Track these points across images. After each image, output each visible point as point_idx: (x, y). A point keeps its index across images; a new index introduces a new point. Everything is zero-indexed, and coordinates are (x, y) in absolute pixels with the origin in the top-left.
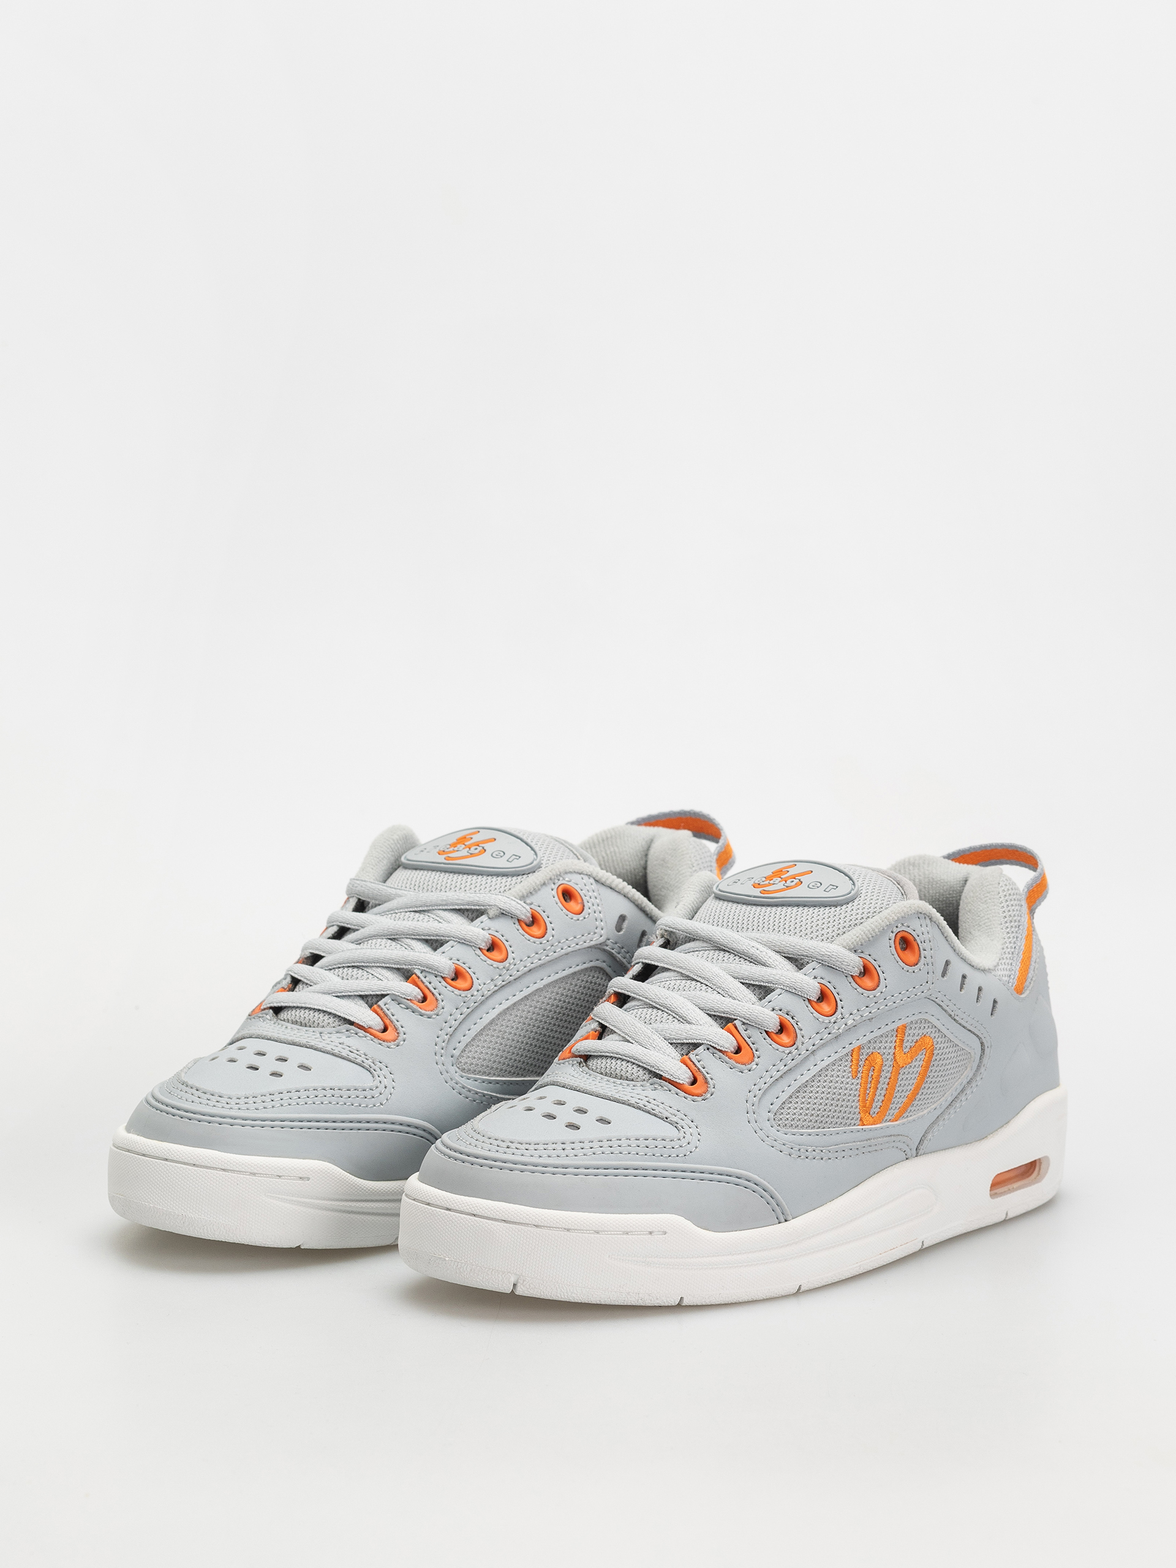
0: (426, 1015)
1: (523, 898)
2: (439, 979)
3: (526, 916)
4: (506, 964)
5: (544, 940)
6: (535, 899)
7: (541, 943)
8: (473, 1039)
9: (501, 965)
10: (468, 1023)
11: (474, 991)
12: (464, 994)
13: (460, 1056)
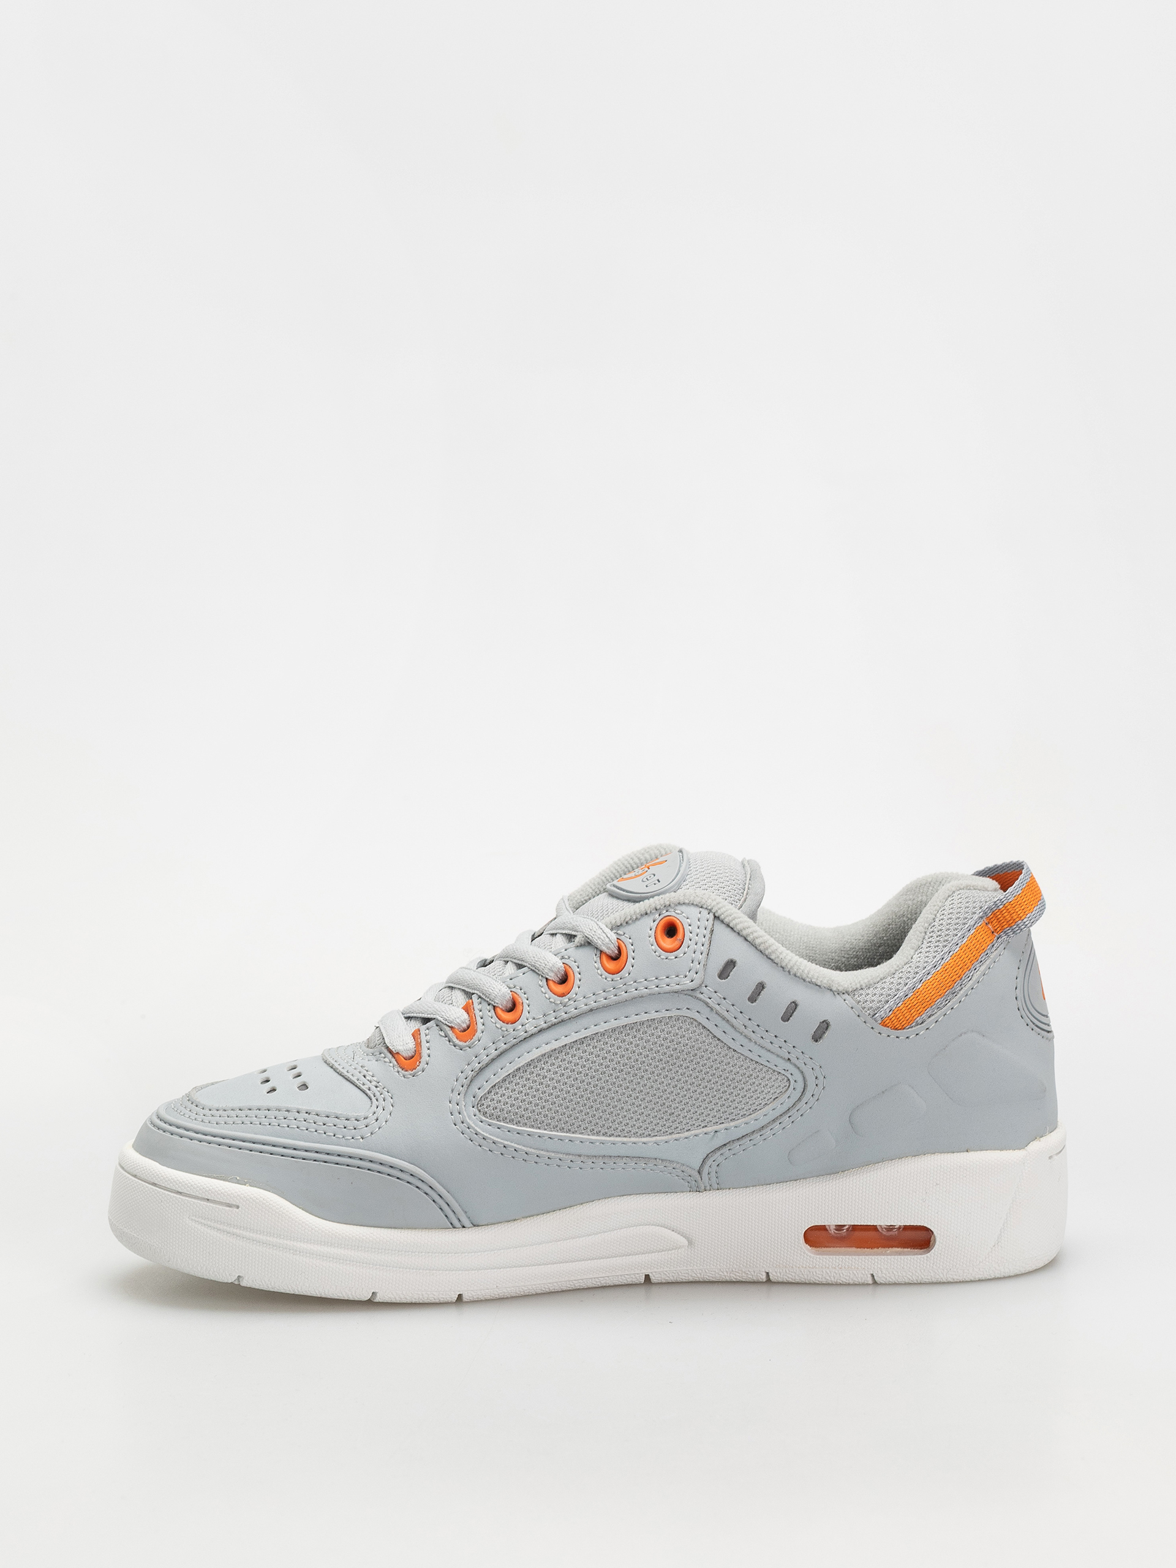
0: (459, 1046)
1: (615, 927)
2: (490, 1007)
3: (609, 948)
4: (565, 999)
5: (617, 977)
6: (628, 930)
7: (612, 980)
8: (504, 1080)
9: (558, 1000)
10: (503, 1061)
11: (518, 1026)
12: (505, 1026)
13: (485, 1097)
